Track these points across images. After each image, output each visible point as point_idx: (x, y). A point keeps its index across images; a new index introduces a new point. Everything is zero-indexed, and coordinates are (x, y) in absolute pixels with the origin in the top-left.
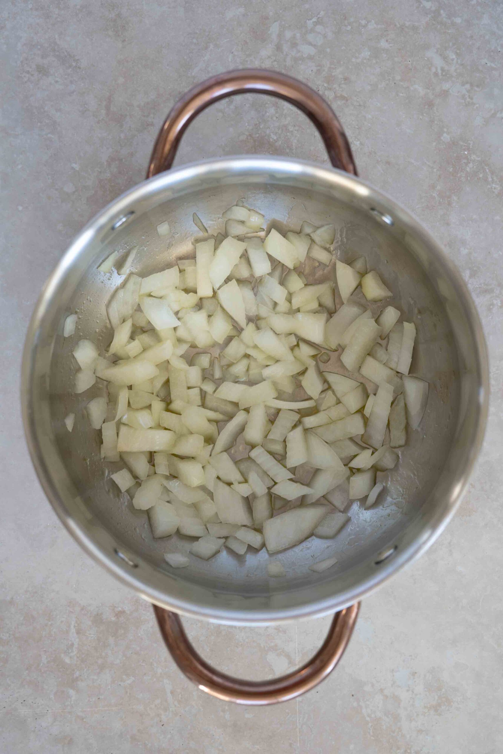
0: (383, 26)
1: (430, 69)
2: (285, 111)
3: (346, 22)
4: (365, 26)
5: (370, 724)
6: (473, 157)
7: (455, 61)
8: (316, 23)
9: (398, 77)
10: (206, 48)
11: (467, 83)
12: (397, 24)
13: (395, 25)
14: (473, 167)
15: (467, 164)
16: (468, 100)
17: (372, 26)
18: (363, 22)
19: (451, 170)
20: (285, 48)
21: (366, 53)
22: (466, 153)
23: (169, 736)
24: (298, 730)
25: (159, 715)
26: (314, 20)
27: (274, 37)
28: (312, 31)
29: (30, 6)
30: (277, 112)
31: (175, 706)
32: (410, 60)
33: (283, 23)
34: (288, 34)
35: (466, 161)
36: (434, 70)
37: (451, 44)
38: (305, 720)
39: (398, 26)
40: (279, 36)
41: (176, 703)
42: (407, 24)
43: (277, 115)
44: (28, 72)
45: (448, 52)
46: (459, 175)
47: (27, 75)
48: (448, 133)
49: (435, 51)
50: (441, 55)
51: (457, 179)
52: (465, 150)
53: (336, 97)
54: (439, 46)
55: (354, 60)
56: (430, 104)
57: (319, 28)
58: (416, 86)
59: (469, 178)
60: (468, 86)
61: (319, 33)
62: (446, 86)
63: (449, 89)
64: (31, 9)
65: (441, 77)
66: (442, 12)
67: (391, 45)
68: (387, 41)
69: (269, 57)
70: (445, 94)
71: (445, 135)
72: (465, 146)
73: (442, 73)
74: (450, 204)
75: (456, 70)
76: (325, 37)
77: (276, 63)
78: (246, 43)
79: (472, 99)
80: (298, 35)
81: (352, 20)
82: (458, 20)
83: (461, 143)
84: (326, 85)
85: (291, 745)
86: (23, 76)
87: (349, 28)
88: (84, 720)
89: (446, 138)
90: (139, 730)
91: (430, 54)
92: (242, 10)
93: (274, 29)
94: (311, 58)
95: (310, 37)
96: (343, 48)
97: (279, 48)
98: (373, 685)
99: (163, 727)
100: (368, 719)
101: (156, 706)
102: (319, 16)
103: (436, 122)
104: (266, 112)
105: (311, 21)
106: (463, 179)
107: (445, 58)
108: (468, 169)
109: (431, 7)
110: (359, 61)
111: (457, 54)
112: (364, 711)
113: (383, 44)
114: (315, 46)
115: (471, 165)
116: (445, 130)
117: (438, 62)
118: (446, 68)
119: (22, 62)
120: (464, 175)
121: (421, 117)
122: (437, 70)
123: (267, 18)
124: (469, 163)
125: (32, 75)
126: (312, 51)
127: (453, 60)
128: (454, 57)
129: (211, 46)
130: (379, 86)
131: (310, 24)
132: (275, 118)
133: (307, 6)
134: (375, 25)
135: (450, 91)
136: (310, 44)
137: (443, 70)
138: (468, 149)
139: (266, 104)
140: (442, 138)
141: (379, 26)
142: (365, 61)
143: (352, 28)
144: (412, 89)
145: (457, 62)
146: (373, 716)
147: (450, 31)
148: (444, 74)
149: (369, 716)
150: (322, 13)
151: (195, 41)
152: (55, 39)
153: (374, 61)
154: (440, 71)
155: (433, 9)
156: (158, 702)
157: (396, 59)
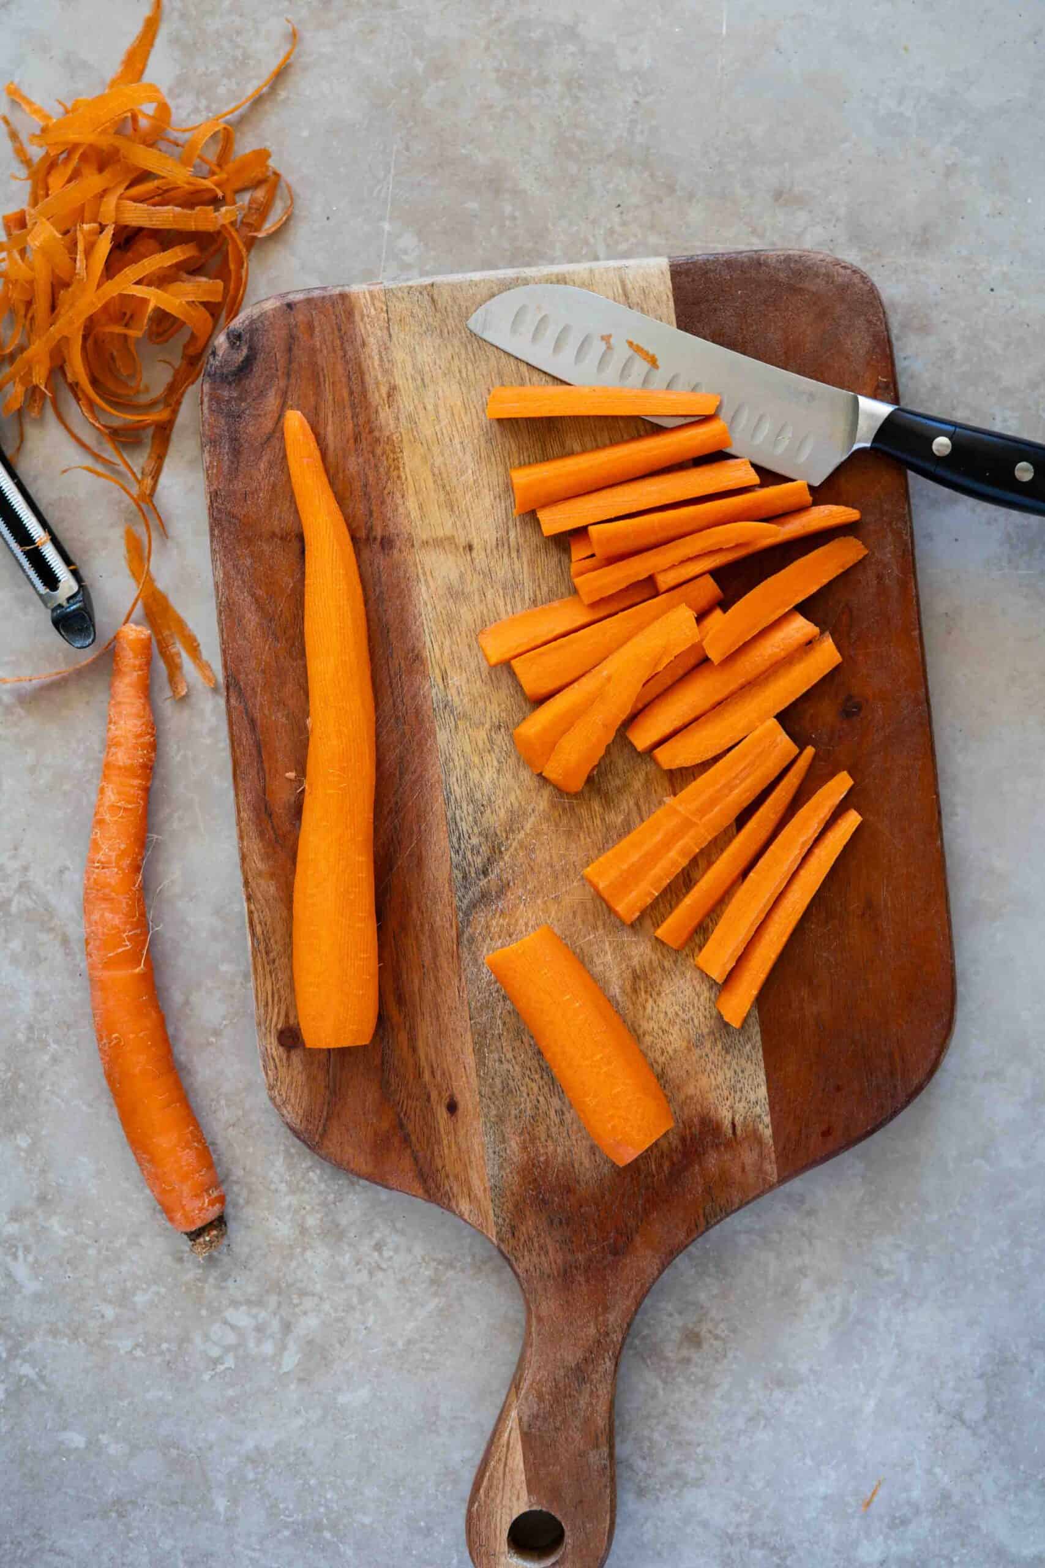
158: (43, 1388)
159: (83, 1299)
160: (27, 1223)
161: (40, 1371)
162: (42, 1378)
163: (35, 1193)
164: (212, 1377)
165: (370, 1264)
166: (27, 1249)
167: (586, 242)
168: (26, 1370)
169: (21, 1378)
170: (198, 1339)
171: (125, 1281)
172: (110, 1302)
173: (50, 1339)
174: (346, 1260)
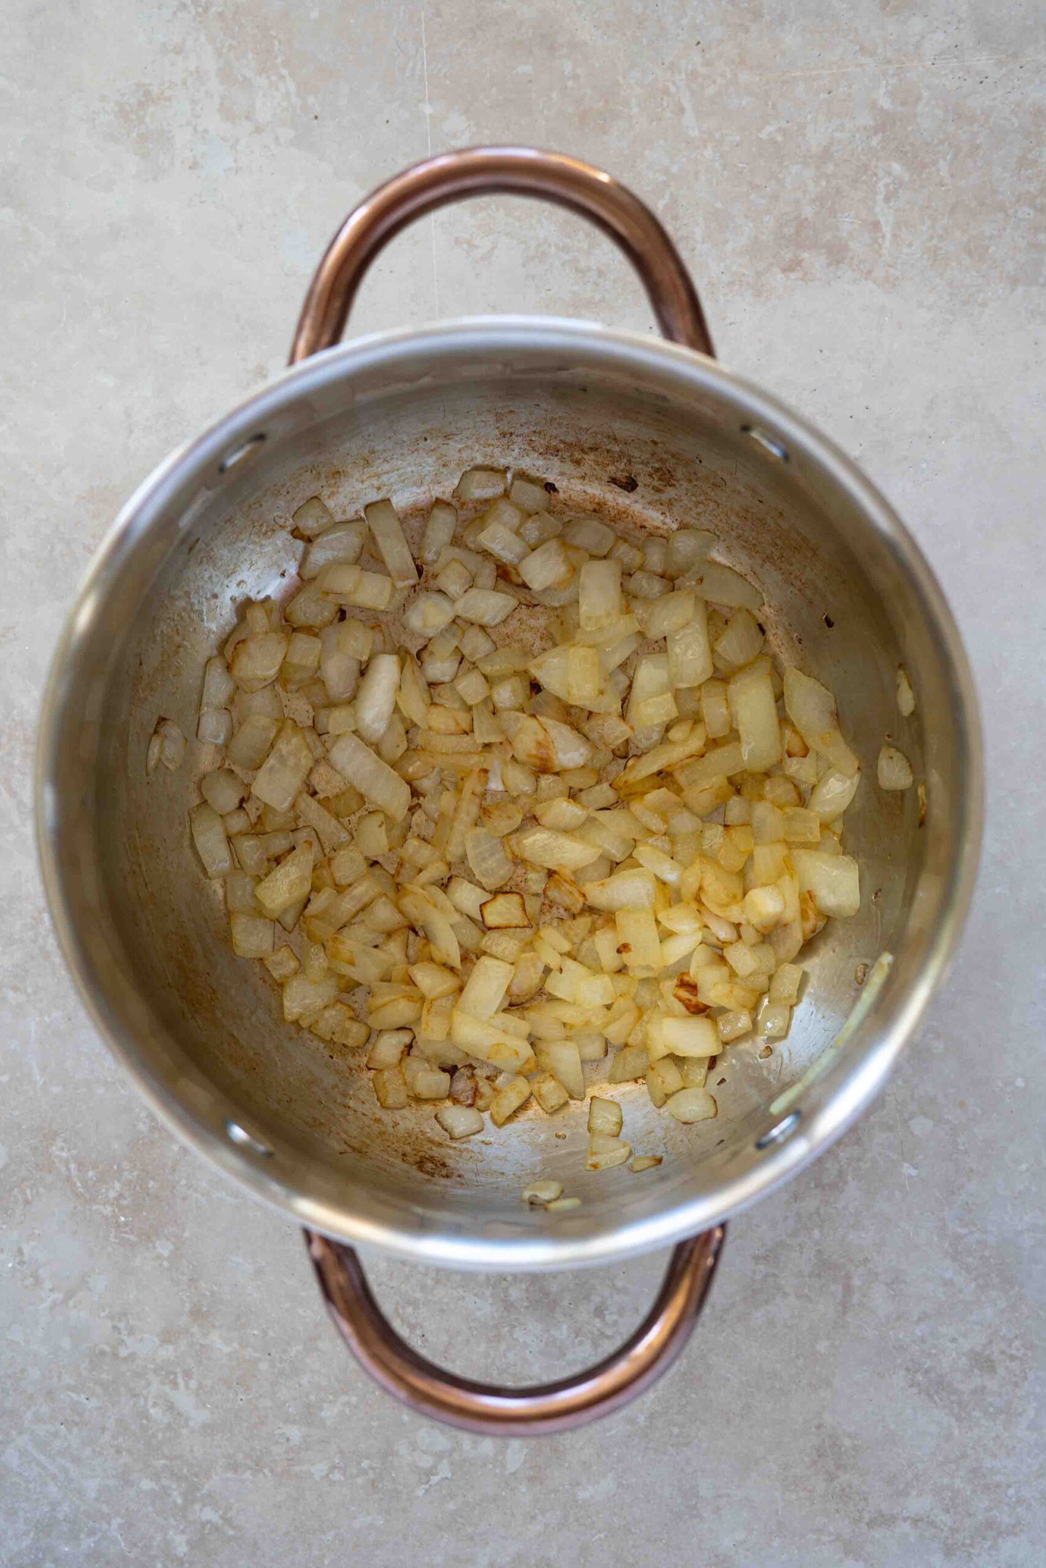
0: (297, 1469)
1: (200, 1385)
2: (488, 1292)
3: (371, 1475)
4: (333, 1468)
5: (279, 60)
6: (108, 1210)
7: (150, 1403)
8: (430, 1472)
9: (264, 1366)
10: (651, 1417)
11: (125, 1359)
12: (269, 1474)
13: (272, 1471)
14: (107, 1189)
15: (121, 1196)
16: (122, 1325)
17: (319, 1469)
18: (337, 1476)
19: (151, 1183)
21: (329, 1413)
22: (123, 1219)
23: (684, 22)
24: (425, 45)
25: (708, 63)
26: (435, 1479)
28: (439, 1456)
29: (1011, 1491)
30: (506, 1290)
31: (674, 83)
32: (241, 1402)
33: (498, 1471)
34: (487, 1448)
35: (124, 1202)
36: (193, 1384)
37: (160, 1436)
38: (411, 65)
39: (266, 1471)
41: (673, 89)
42: (248, 1475)
43: (504, 1284)
44: (1012, 1358)
45: (166, 1421)
46: (136, 1173)
47: (1014, 1352)
48: (159, 1257)
49: (191, 1423)
50: (180, 1414)
51: (138, 1165)
52: (126, 1224)
54: (184, 1431)
56: (197, 1314)
57: (426, 1462)
58: (227, 1350)
59: (115, 1167)
60: (123, 1352)
61: (424, 1452)
62: (167, 1352)
63: (161, 1345)
64: (1009, 1486)
65: (178, 1370)
66: (179, 1501)
67: (277, 1432)
68: (288, 1439)
70: (168, 1337)
71: (166, 1253)
72: (126, 1232)
73: (176, 1377)
75: (149, 1384)
76: (413, 1446)
79: (115, 1328)
80: (467, 1447)
81: (360, 1481)
82: (147, 1484)
83: (132, 1238)
85: (438, 14)
86: (1022, 1351)
87: (365, 1464)
88: (857, 48)
89: (164, 1248)
90: (747, 31)
91: (199, 1416)
92: (582, 1495)
93: (515, 1458)
95: (442, 1443)
96: (375, 1424)
98: (276, 139)
99: (698, 39)
100: (284, 72)
101: (714, 82)
102: (427, 1486)
103: (185, 1278)
104: (527, 1290)
105: (441, 1475)
106: (126, 1165)
107: (171, 1407)
108: (117, 1185)
109: (201, 1510)
110: (343, 1399)
111: (147, 1417)
112: (292, 87)
113: (295, 1433)
115: (112, 1194)
116: (166, 1264)
117: (184, 1399)
118: (167, 1388)
119: (1025, 1378)
120: (126, 1174)
121: (215, 1288)
122: (186, 1383)
123: (531, 1479)
124: (115, 1198)
125: (1003, 1352)
127: (155, 1405)
128: (152, 1411)
129: (641, 1419)
130: (300, 1348)
131: (445, 1470)
133: (451, 1506)
134: (313, 1470)
135: (158, 1342)
137: (175, 1385)
138: (118, 1225)
139: (527, 1307)
140: (172, 1247)
141: (305, 1468)
142: (331, 1397)
143: (359, 1463)
144: (236, 1345)
145: (146, 1399)
146: (274, 78)
147: (163, 1462)
148: (172, 1377)
149: (282, 77)
150: (420, 1492)
151: (676, 1430)
152: (959, 1427)
153: (312, 1397)
154: (180, 1380)
155: (197, 1507)
156: (711, 90)
157: (268, 1403)
158: (231, 1532)
159: (262, 1423)
160: (183, 1344)
161: (225, 1513)
162: (228, 1521)
163: (188, 1306)
164: (427, 1490)
165: (591, 1333)
166: (188, 1375)
167: (666, 91)
168: (209, 1514)
169: (203, 1525)
170: (402, 1448)
171: (307, 1397)
172: (294, 1422)
173: (230, 1475)
174: (563, 1332)
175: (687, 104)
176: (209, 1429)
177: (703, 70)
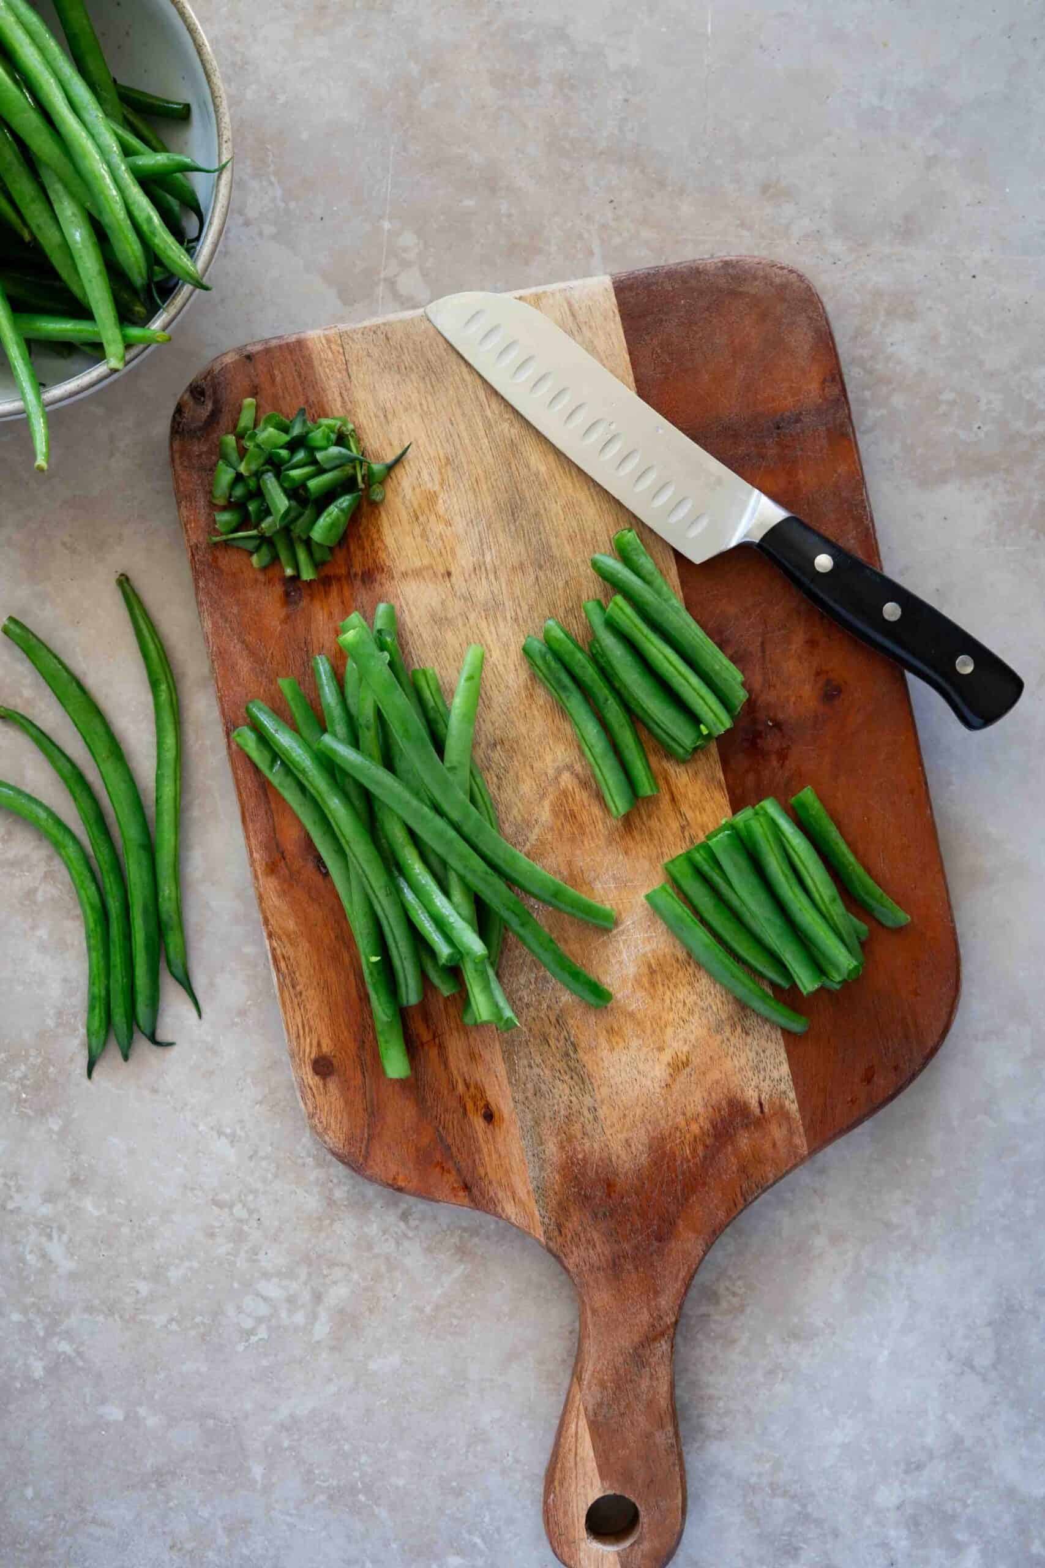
0: (141, 1317)
1: (70, 1240)
3: (202, 1330)
4: (172, 1320)
5: (272, 168)
6: (12, 1088)
7: (28, 1249)
8: (251, 1332)
9: (125, 1230)
10: (437, 1308)
11: (12, 1212)
12: (118, 1319)
13: (121, 1317)
14: (14, 1071)
15: (25, 1077)
16: (12, 1183)
17: (160, 1320)
18: (174, 1327)
19: (51, 1069)
20: (306, 1296)
21: (174, 1274)
22: (24, 1096)
23: (603, 182)
25: (617, 219)
26: (254, 1339)
27: (323, 1316)
28: (260, 1320)
30: (331, 1190)
31: (588, 231)
32: (102, 1257)
33: (306, 1338)
34: (300, 1318)
35: (28, 1082)
36: (65, 1238)
37: (32, 1279)
39: (116, 1316)
40: (314, 1317)
41: (586, 235)
42: (101, 1318)
45: (39, 1265)
46: (39, 1060)
48: (50, 1131)
49: (59, 1270)
50: (51, 1261)
51: (43, 1053)
52: (26, 1101)
53: (231, 1207)
54: (54, 1276)
55: (196, 1265)
56: (75, 1181)
57: (248, 1324)
58: (96, 1213)
59: (23, 1053)
60: (10, 1206)
61: (248, 1315)
62: (46, 1210)
63: (43, 1203)
65: (55, 1225)
66: (41, 1334)
67: (131, 1285)
68: (138, 1292)
69: (335, 1283)
70: (50, 1197)
71: (56, 1128)
72: (25, 1108)
73: (51, 1231)
74: (60, 1014)
75: (28, 1234)
76: (239, 1309)
77: (325, 1272)
78: (371, 1311)
79: (5, 1184)
80: (284, 1315)
81: (193, 1333)
82: (16, 1317)
83: (31, 1113)
84: (245, 1228)
85: (405, 149)
86: (743, 1290)
87: (198, 1319)
88: (739, 222)
89: (55, 1124)
90: (652, 196)
91: (67, 1265)
92: (372, 1366)
93: (322, 1330)
94: (266, 1275)
95: (263, 1310)
96: (211, 1287)
97: (318, 1298)
98: (261, 234)
99: (612, 198)
100: (273, 179)
101: (621, 234)
102: (247, 1344)
103: (69, 1151)
104: (348, 1192)
105: (260, 1336)
106: (33, 1052)
107: (44, 1256)
108: (23, 1068)
109: (58, 1342)
110: (187, 1264)
111: (23, 1260)
112: (279, 193)
113: (144, 1288)
114: (258, 1295)
115: (18, 1074)
116: (55, 1137)
117: (56, 1249)
118: (44, 1239)
120: (31, 1059)
121: (93, 1161)
122: (60, 1237)
123: (332, 1348)
124: (20, 1079)
126: (263, 1287)
127: (31, 1252)
128: (28, 1257)
129: (428, 1310)
130: (157, 1218)
131: (262, 1333)
132: (335, 1181)
133: (264, 1363)
134: (155, 1319)
135: (40, 1201)
136: (265, 1299)
137: (50, 1237)
138: (20, 1101)
141: (148, 1317)
142: (177, 1261)
143: (193, 1319)
144: (104, 1210)
145: (24, 1247)
146: (264, 183)
147: (32, 1299)
148: (48, 1230)
149: (271, 184)
150: (240, 1348)
151: (455, 1322)
153: (162, 1260)
154: (55, 1235)
155: (55, 1339)
156: (617, 241)
157: (126, 1261)
158: (81, 1364)
159: (118, 1276)
160: (60, 1205)
161: (78, 1348)
162: (80, 1354)
163: (68, 1174)
164: (246, 1347)
165: (396, 1233)
166: (61, 1229)
167: (580, 237)
168: (65, 1347)
169: (59, 1355)
170: (231, 1310)
171: (158, 1258)
172: (145, 1278)
173: (86, 1316)
174: (373, 1230)
175: (597, 250)
176: (73, 1276)
177: (613, 224)
